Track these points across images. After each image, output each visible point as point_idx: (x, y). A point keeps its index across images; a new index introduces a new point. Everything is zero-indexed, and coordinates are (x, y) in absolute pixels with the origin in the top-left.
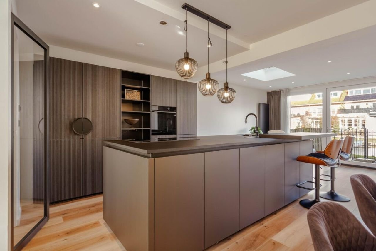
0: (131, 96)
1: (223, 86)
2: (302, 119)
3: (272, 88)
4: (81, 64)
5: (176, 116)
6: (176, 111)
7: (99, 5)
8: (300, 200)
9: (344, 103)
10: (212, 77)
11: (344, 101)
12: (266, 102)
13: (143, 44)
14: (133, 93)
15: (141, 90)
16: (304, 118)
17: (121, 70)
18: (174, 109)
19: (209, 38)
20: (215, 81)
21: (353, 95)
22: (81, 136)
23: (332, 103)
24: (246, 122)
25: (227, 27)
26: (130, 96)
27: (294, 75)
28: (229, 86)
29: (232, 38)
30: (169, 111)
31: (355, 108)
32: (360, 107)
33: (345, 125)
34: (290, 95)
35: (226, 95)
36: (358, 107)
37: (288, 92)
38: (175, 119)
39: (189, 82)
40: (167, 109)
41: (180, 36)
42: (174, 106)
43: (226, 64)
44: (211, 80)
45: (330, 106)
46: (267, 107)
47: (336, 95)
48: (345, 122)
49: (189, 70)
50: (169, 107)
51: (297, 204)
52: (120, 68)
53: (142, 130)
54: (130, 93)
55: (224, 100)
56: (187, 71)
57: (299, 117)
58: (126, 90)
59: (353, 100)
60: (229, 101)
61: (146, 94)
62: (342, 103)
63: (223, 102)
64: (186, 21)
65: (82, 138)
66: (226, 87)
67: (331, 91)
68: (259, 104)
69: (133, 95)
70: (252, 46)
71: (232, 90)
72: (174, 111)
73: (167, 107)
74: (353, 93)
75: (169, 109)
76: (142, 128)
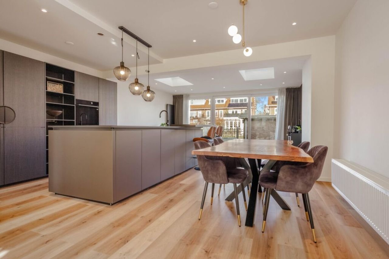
0: (54, 88)
1: (146, 89)
2: (199, 121)
3: (177, 92)
4: (2, 51)
5: (98, 110)
6: (98, 106)
7: (47, 11)
8: (195, 167)
9: (228, 109)
10: (139, 82)
11: (228, 107)
12: (172, 104)
13: (73, 43)
14: (55, 86)
15: (64, 83)
16: (200, 120)
17: (45, 62)
18: (97, 104)
19: (137, 53)
20: (141, 85)
21: (233, 103)
22: (3, 125)
23: (216, 108)
24: (160, 117)
25: (149, 46)
26: (52, 88)
27: (192, 84)
28: (151, 89)
29: (152, 53)
30: (92, 105)
31: (235, 113)
32: (238, 113)
33: (228, 126)
34: (190, 99)
35: (148, 95)
36: (236, 112)
37: (188, 96)
38: (97, 113)
39: (107, 80)
40: (91, 104)
41: (113, 45)
42: (97, 101)
43: (148, 73)
44: (139, 83)
45: (215, 110)
46: (173, 107)
47: (223, 102)
48: (228, 124)
49: (124, 75)
50: (92, 102)
51: (193, 169)
52: (44, 61)
53: (62, 121)
54: (52, 86)
55: (146, 99)
56: (122, 75)
57: (196, 119)
58: (48, 82)
59: (234, 107)
60: (150, 100)
61: (69, 88)
62: (227, 109)
63: (146, 101)
64: (122, 39)
65: (3, 126)
66: (148, 90)
67: (215, 98)
68: (167, 105)
69: (55, 88)
70: (165, 61)
71: (153, 92)
72: (96, 106)
73: (90, 102)
74: (233, 102)
75: (92, 103)
76: (62, 119)
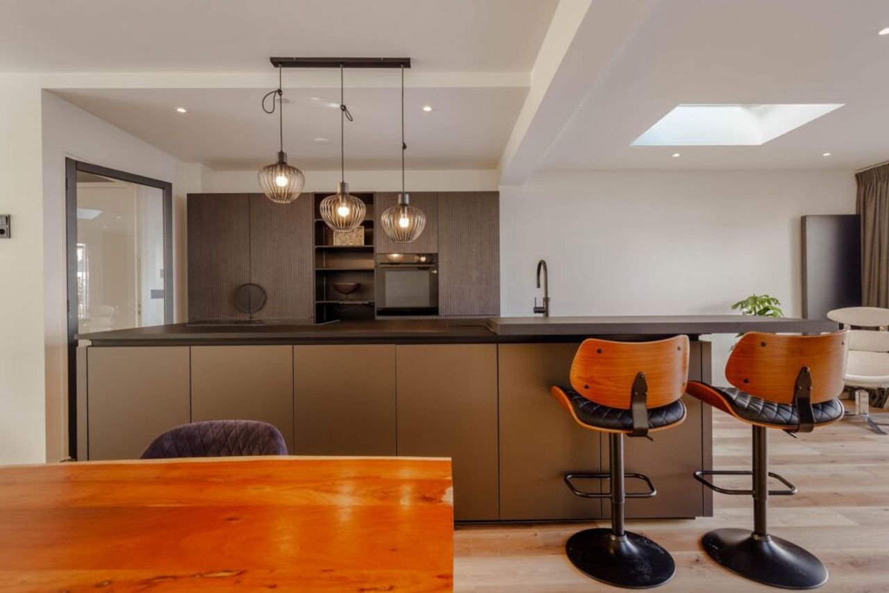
4: (248, 196)
5: (438, 274)
6: (437, 263)
12: (850, 208)
17: (312, 193)
25: (404, 63)
27: (842, 105)
35: (405, 223)
42: (432, 251)
56: (281, 188)
66: (403, 206)
68: (803, 220)
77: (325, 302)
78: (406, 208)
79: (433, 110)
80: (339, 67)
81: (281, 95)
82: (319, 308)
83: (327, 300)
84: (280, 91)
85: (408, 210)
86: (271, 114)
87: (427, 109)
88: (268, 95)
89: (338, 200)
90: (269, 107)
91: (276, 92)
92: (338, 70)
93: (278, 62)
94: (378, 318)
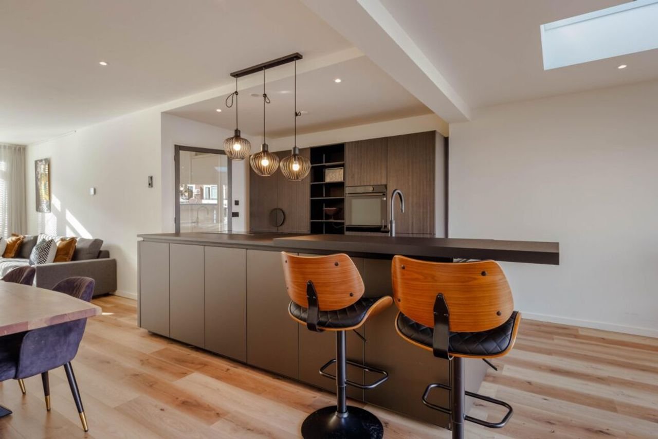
0: (333, 177)
5: (387, 201)
6: (386, 192)
14: (335, 172)
25: (296, 57)
42: (383, 183)
50: (372, 186)
52: (308, 146)
54: (331, 173)
58: (327, 170)
75: (372, 189)
77: (324, 221)
78: (297, 157)
79: (343, 81)
80: (262, 70)
81: (237, 95)
82: (312, 224)
83: (325, 219)
84: (236, 93)
85: (298, 158)
86: (231, 108)
87: (338, 81)
88: (229, 97)
89: (262, 157)
90: (229, 104)
91: (233, 94)
92: (262, 72)
93: (237, 75)
94: (347, 233)
